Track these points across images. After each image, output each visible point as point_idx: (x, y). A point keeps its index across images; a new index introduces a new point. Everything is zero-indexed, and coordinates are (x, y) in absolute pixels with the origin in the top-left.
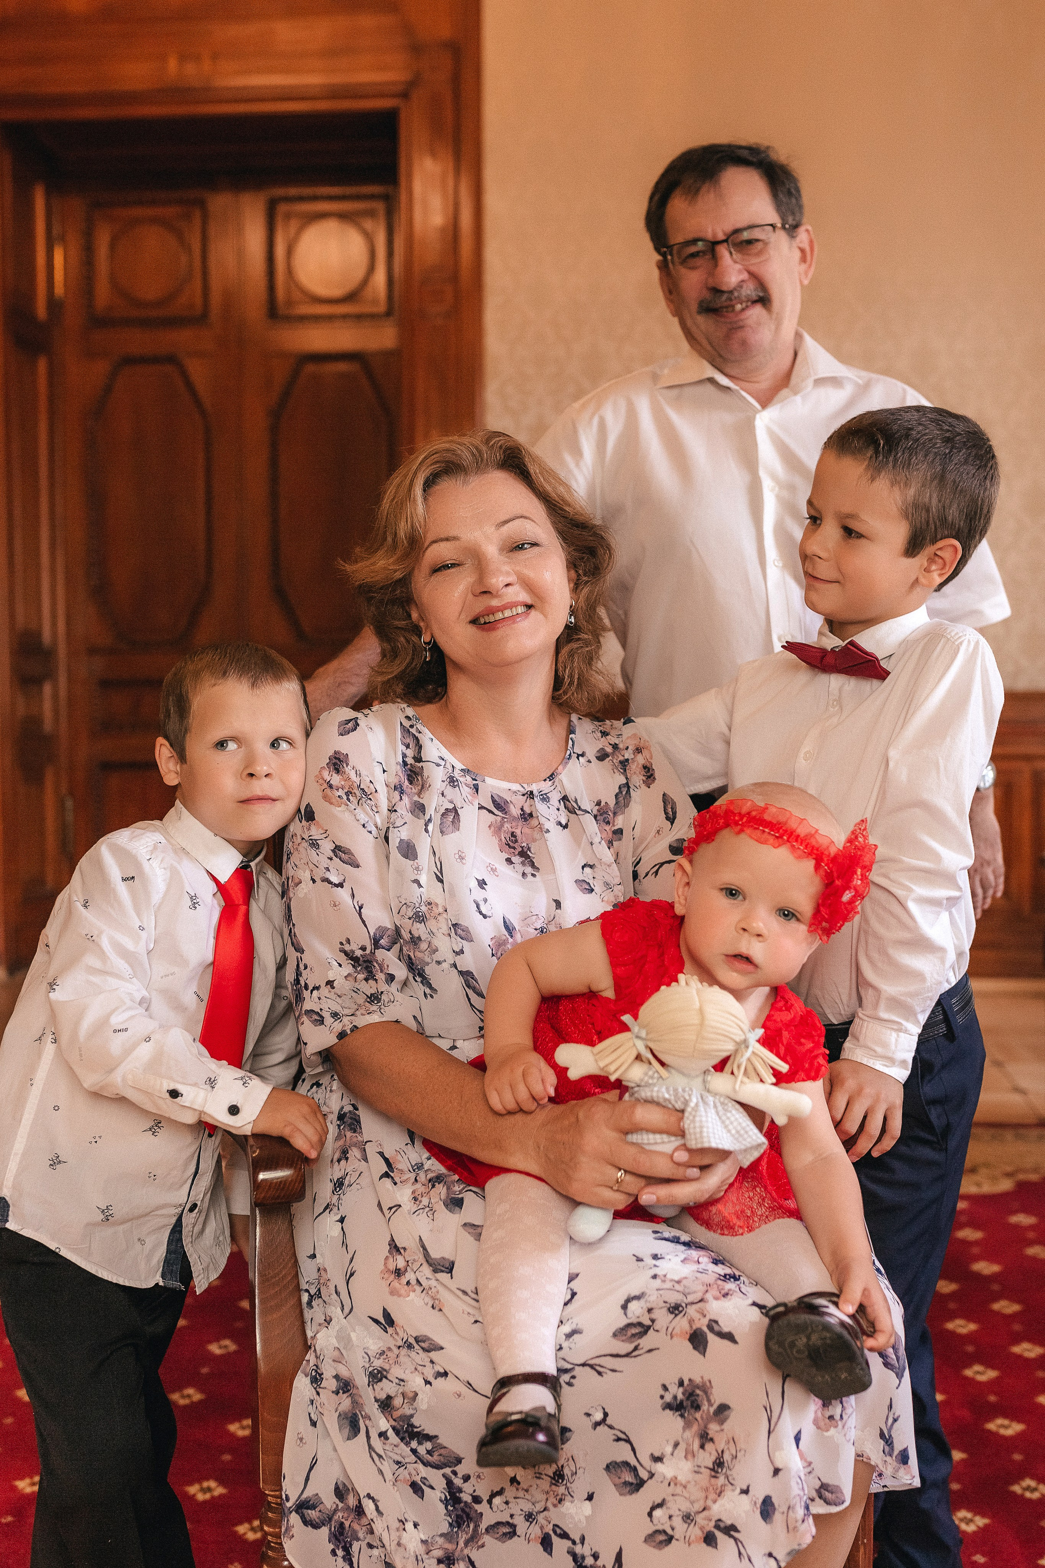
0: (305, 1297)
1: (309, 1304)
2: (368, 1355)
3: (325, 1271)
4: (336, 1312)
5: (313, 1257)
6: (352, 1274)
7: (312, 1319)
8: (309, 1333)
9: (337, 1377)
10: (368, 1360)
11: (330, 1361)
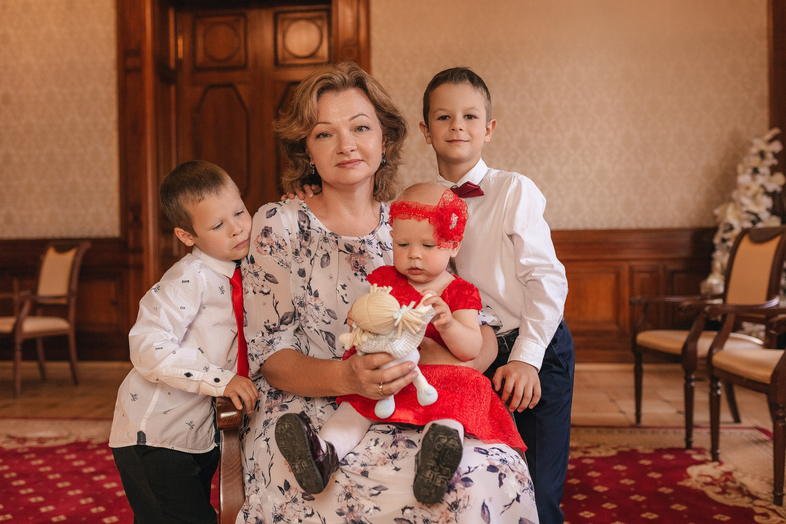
0: (247, 478)
1: (250, 481)
2: (275, 507)
3: (258, 465)
4: (262, 485)
5: (252, 459)
6: (272, 465)
7: (250, 488)
8: (246, 494)
9: (257, 518)
10: (275, 510)
11: (255, 510)
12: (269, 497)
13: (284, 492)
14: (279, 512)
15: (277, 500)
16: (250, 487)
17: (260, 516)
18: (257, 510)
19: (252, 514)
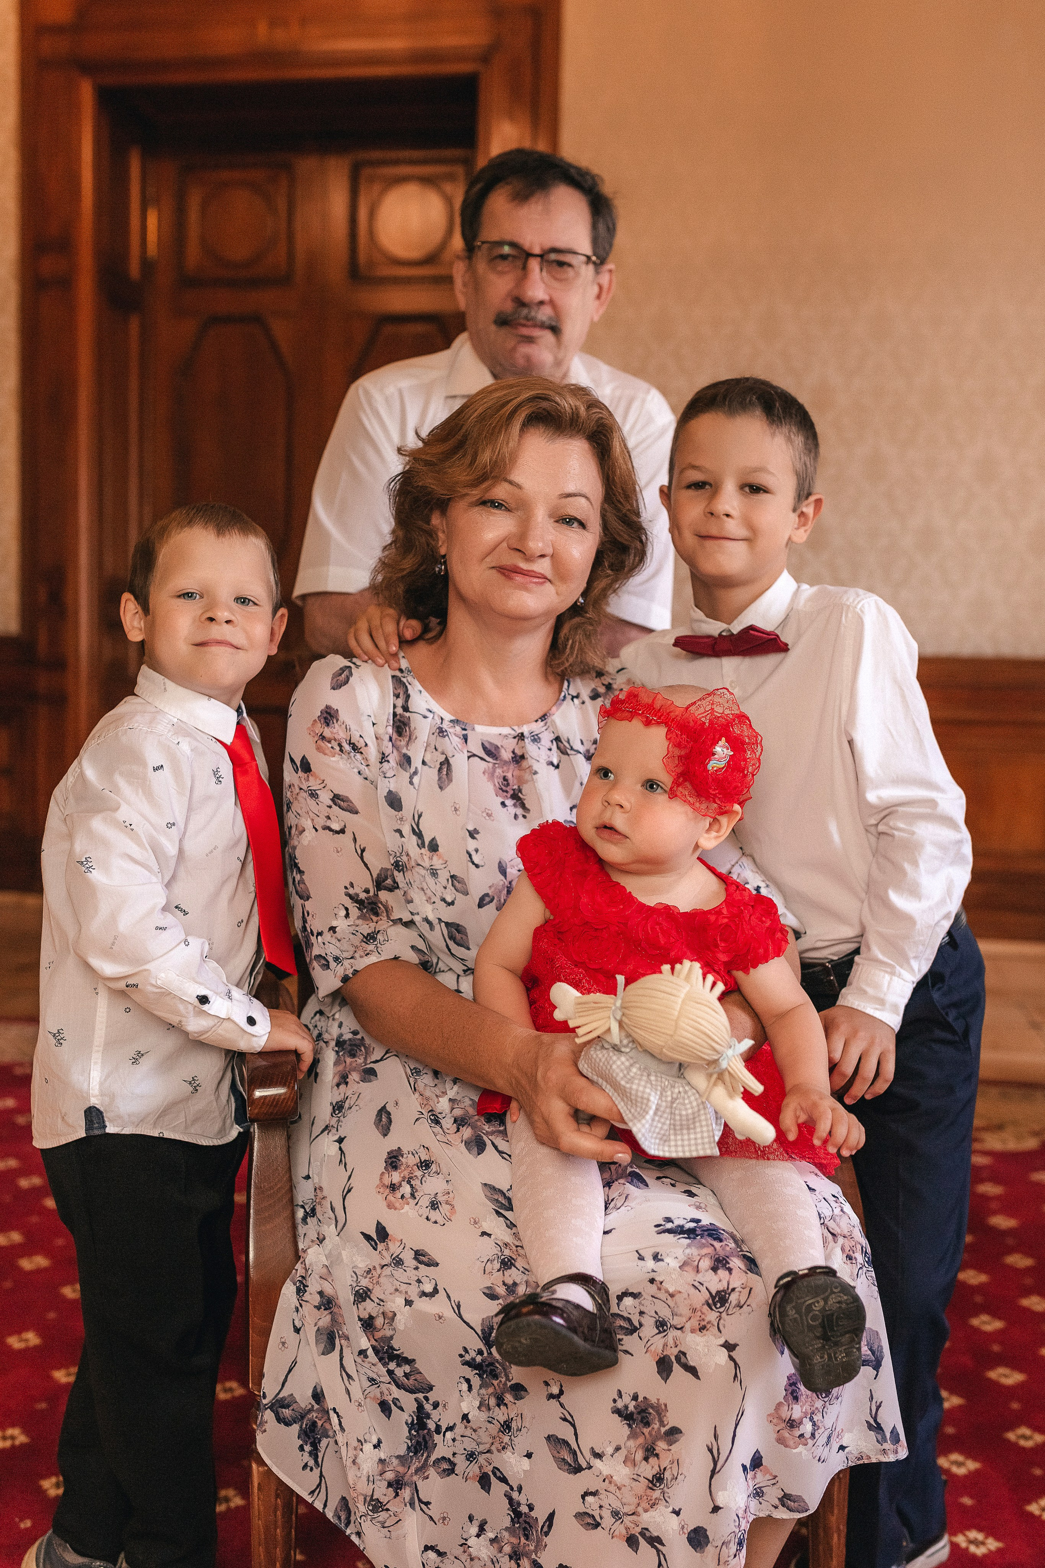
0: (300, 1213)
1: (304, 1220)
2: (356, 1274)
3: (321, 1188)
4: (330, 1230)
5: (308, 1177)
6: (349, 1191)
7: (305, 1234)
8: (301, 1246)
9: (321, 1293)
10: (355, 1279)
11: (317, 1277)
12: (344, 1253)
13: (376, 1244)
14: (365, 1282)
15: (359, 1259)
16: (308, 1231)
17: (328, 1290)
18: (321, 1277)
19: (314, 1285)
